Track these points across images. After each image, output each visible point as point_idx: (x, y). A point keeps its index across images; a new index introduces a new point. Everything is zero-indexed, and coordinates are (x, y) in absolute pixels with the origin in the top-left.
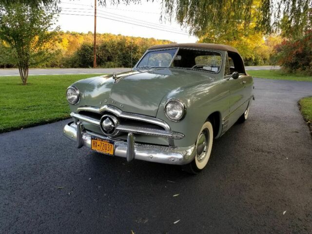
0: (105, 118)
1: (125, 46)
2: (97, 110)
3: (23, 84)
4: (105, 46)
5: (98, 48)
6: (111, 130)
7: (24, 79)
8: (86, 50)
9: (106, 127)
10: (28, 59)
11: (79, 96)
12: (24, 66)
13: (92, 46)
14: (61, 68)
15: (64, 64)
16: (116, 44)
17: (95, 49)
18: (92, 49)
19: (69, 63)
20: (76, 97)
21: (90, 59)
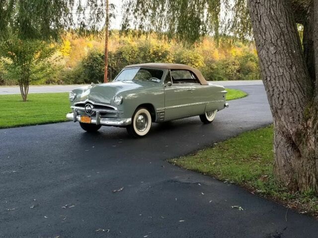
0: (87, 106)
1: (149, 52)
2: (84, 102)
3: (23, 101)
4: (121, 53)
5: (110, 57)
6: (90, 111)
7: (24, 96)
8: (95, 60)
9: (88, 110)
10: (29, 74)
11: (76, 97)
12: (25, 82)
13: (102, 54)
14: (59, 84)
15: (63, 80)
16: (136, 49)
17: (106, 57)
18: (103, 57)
19: (71, 78)
20: (74, 97)
21: (100, 71)
